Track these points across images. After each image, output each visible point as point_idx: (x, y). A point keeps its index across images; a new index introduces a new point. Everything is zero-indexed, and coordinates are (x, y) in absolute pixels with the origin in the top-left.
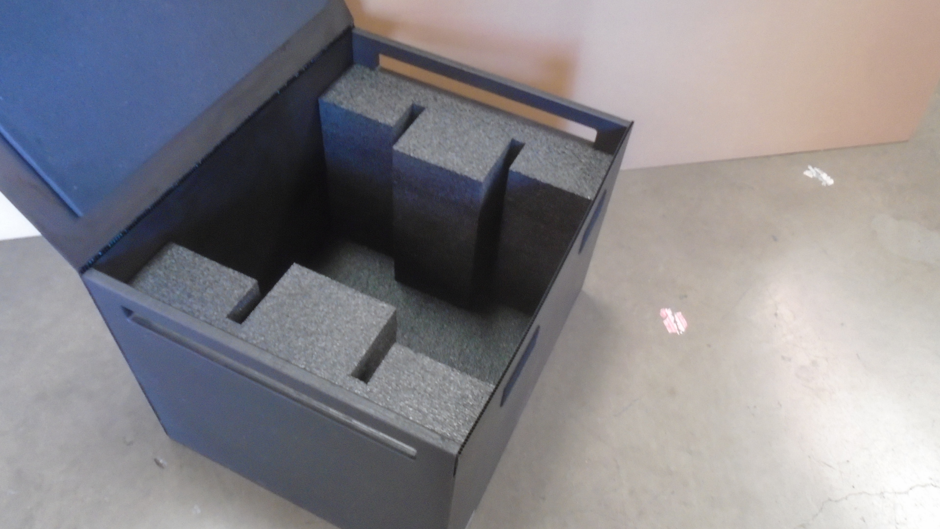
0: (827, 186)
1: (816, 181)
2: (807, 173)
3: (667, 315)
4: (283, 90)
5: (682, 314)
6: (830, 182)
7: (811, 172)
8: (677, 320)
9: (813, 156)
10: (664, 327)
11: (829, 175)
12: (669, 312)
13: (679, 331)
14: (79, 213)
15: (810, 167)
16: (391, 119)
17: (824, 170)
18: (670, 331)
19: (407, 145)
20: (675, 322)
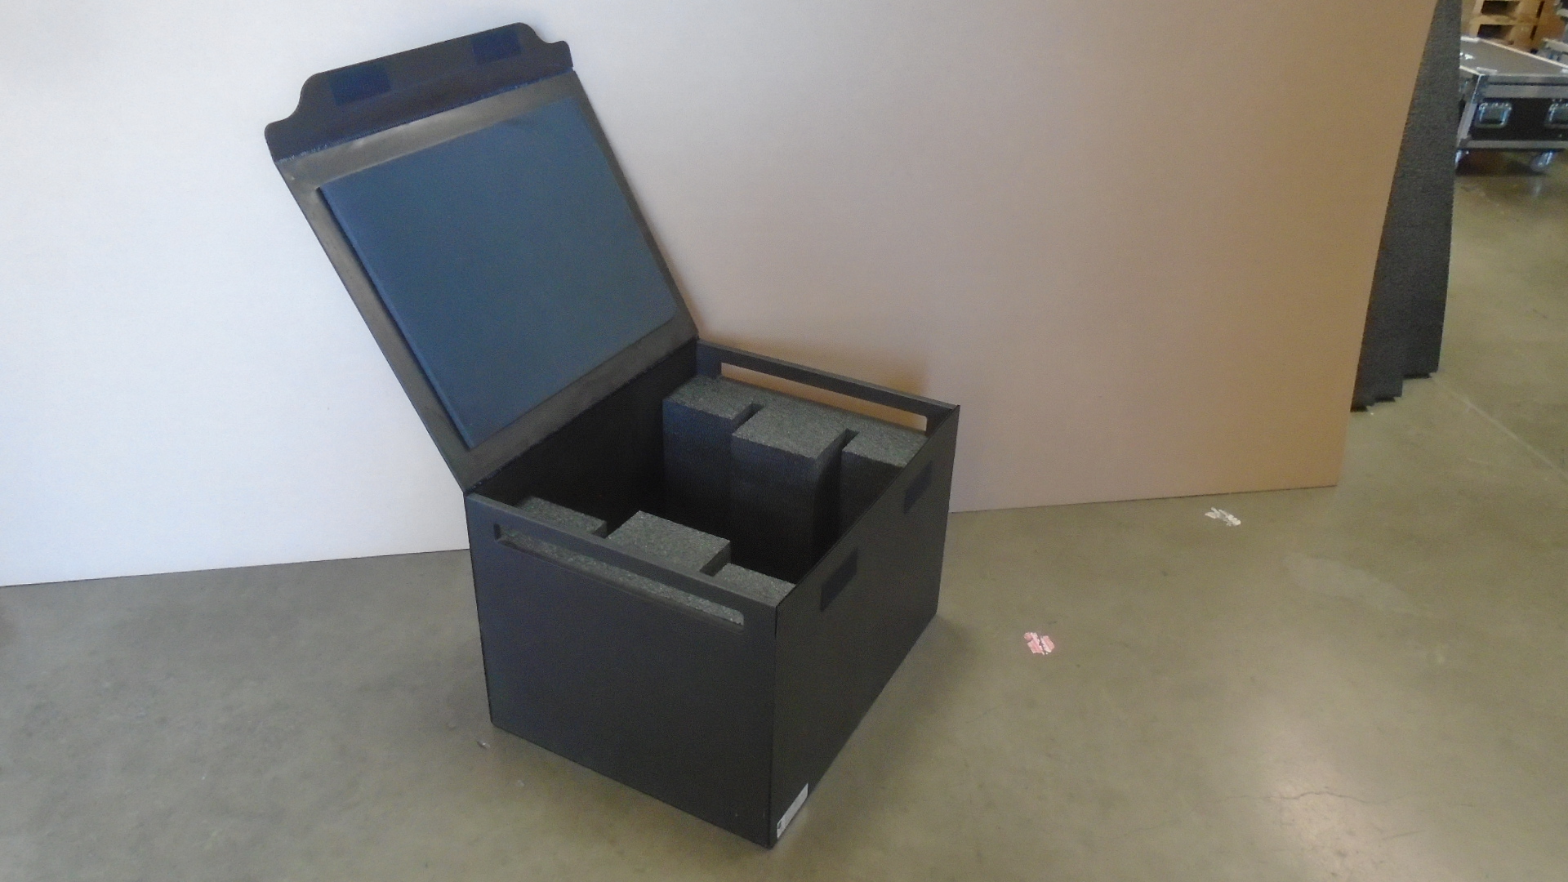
0: (1233, 526)
1: (1221, 522)
2: (1209, 514)
3: (1032, 639)
4: (632, 381)
5: (1050, 638)
6: (1238, 522)
7: (1214, 514)
8: (1043, 642)
9: (1219, 498)
10: (1029, 649)
11: (1235, 516)
12: (1034, 636)
13: (1045, 652)
14: (471, 444)
15: (1214, 510)
16: (731, 414)
17: (1230, 512)
18: (1034, 652)
19: (744, 433)
20: (1041, 644)
